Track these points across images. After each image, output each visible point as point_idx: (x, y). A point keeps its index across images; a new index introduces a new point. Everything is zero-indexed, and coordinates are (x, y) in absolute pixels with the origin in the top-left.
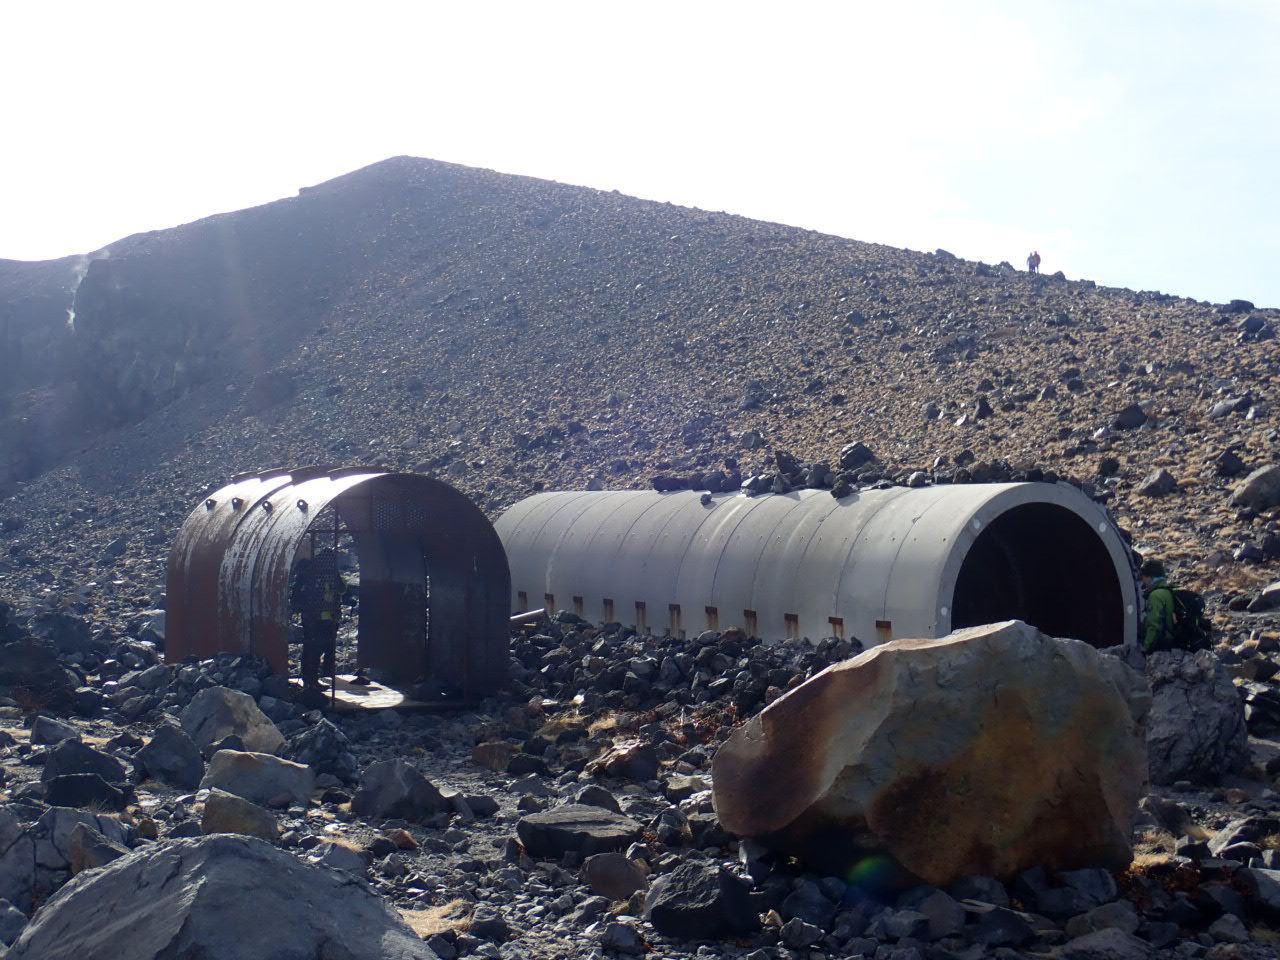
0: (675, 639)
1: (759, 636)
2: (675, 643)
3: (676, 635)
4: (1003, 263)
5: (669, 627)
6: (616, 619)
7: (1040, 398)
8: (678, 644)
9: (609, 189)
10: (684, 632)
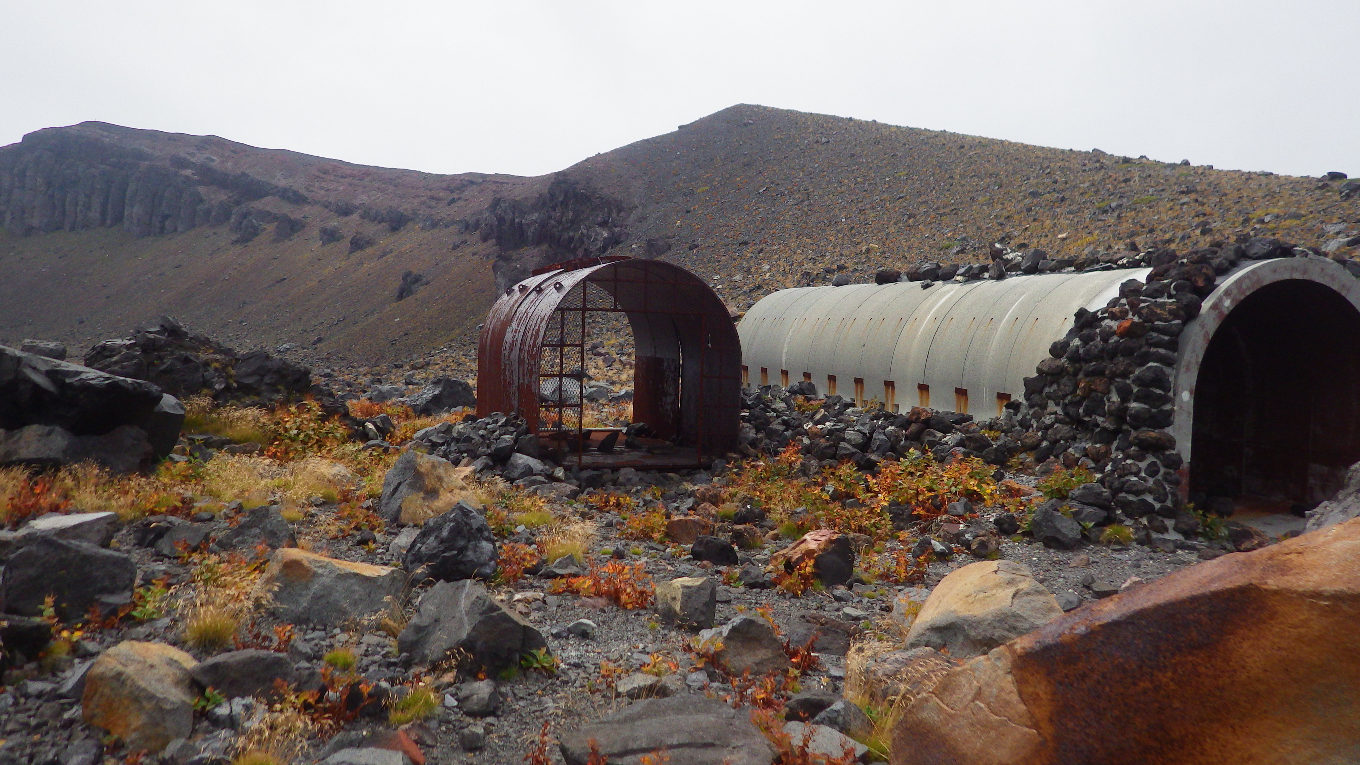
0: (887, 413)
1: (969, 413)
2: (887, 417)
3: (890, 410)
4: (1142, 157)
5: (884, 401)
6: (838, 393)
7: (1177, 241)
8: (890, 418)
9: (870, 120)
10: (897, 406)
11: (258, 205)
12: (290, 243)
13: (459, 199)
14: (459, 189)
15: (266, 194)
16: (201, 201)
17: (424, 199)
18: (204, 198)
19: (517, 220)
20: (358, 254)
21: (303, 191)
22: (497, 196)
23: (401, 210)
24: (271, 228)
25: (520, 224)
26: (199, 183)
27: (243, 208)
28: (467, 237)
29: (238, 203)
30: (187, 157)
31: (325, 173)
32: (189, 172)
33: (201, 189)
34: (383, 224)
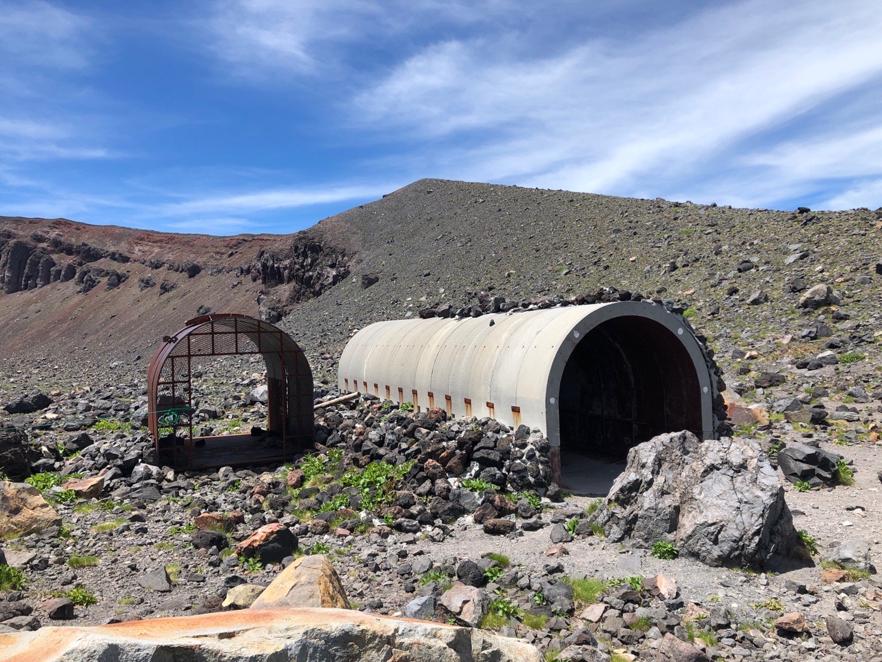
11: (94, 265)
12: (119, 290)
13: (236, 252)
14: (235, 246)
15: (101, 257)
16: (54, 264)
17: (212, 254)
18: (56, 262)
19: (276, 265)
20: (166, 295)
21: (126, 254)
22: (263, 249)
23: (195, 263)
24: (105, 280)
25: (278, 268)
26: (52, 252)
27: (84, 268)
28: (242, 278)
29: (80, 264)
30: (43, 234)
31: (141, 240)
32: (44, 245)
33: (54, 257)
34: (184, 273)
